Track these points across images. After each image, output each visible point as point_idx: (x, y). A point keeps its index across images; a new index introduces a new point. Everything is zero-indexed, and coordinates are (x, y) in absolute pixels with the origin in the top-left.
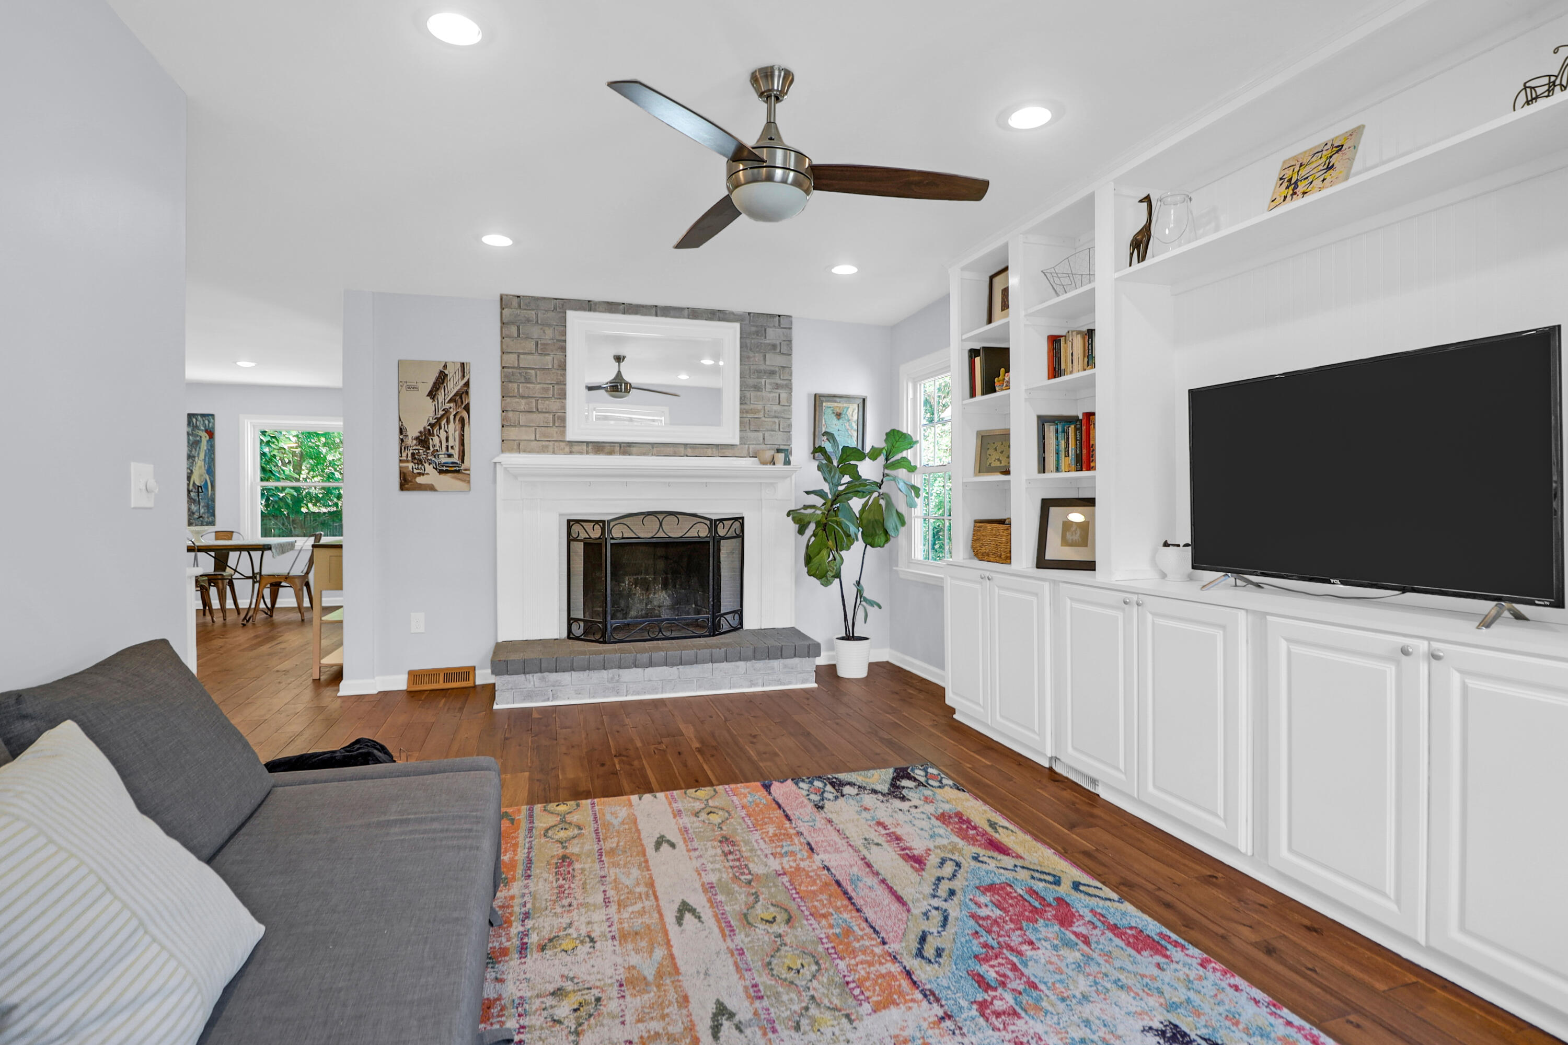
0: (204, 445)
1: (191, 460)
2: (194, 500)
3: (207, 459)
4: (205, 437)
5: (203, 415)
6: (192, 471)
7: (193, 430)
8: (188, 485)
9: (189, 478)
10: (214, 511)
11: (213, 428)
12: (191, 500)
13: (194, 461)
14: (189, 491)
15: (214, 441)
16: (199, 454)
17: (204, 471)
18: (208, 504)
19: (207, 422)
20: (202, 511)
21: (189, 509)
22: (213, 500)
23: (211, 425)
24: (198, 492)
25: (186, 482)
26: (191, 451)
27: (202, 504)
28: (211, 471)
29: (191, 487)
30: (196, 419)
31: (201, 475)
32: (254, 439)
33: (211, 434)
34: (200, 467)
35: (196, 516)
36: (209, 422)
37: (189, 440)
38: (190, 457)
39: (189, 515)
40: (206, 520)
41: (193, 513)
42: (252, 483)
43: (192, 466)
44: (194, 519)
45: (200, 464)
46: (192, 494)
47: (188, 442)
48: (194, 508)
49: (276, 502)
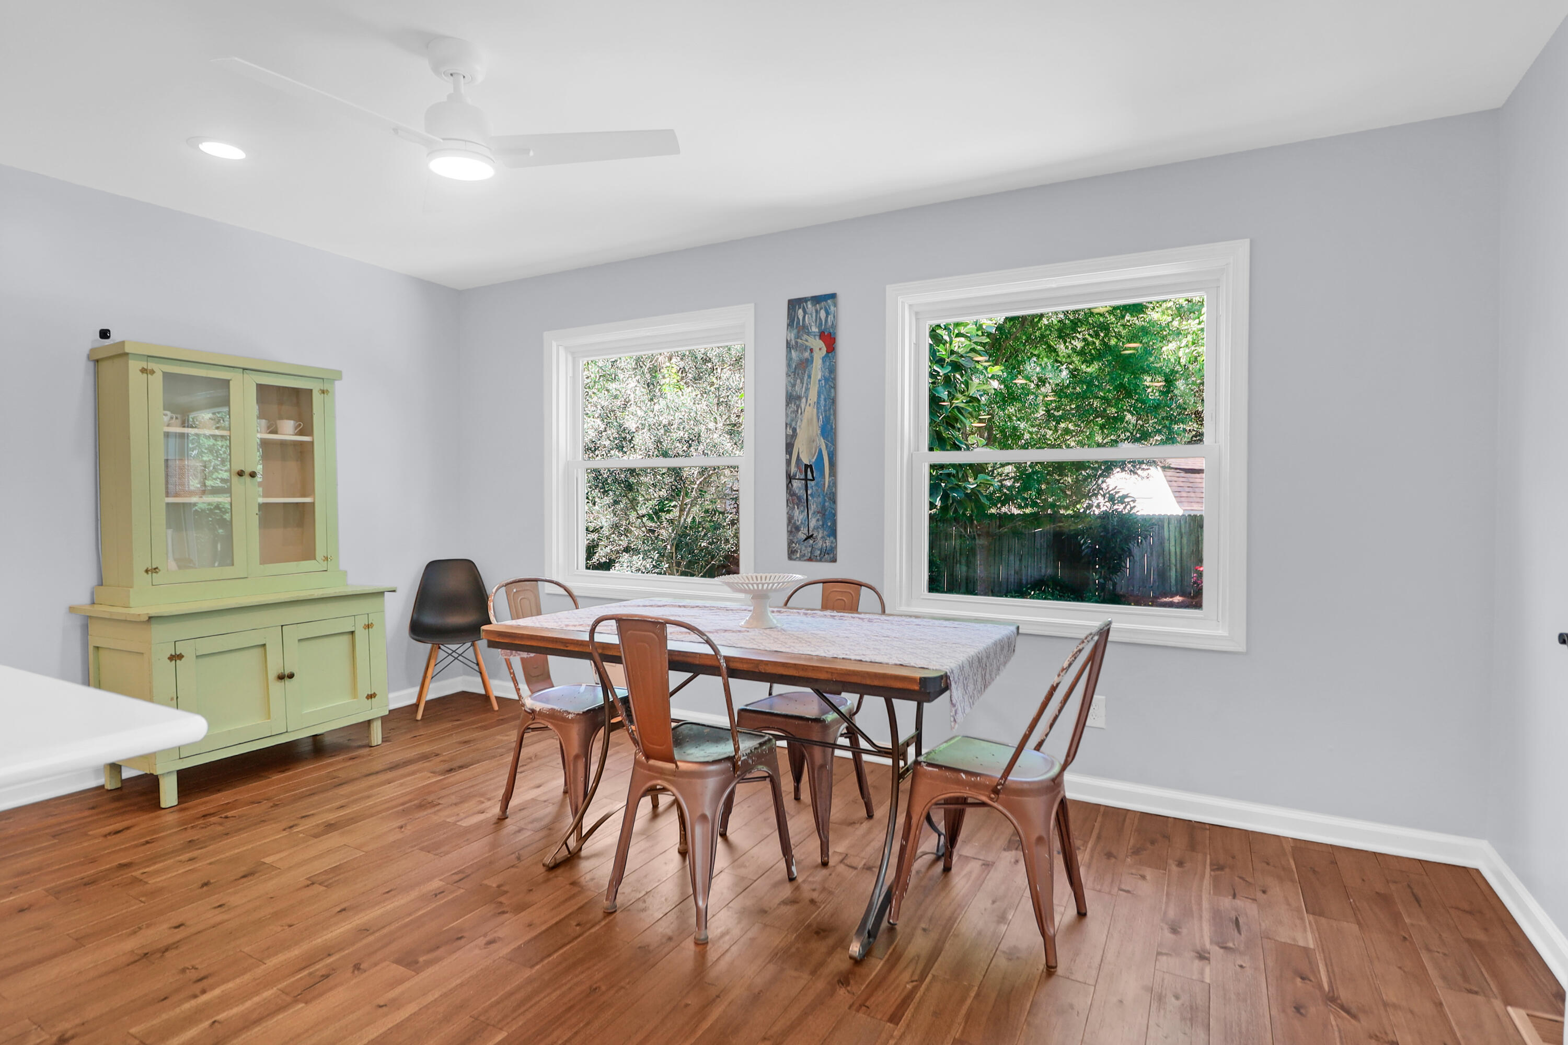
0: (817, 370)
1: (793, 407)
2: (799, 498)
3: (822, 402)
4: (818, 345)
5: (817, 300)
6: (794, 430)
7: (798, 337)
8: (788, 462)
9: (789, 447)
10: (834, 523)
11: (834, 326)
12: (793, 499)
13: (798, 406)
14: (790, 478)
15: (834, 357)
16: (807, 389)
17: (816, 430)
18: (823, 506)
19: (823, 314)
20: (813, 523)
21: (790, 519)
22: (833, 499)
23: (830, 318)
24: (806, 479)
25: (783, 456)
26: (794, 386)
27: (813, 508)
28: (829, 431)
29: (793, 469)
30: (805, 312)
31: (811, 441)
32: (917, 345)
33: (829, 340)
34: (810, 422)
35: (802, 535)
36: (827, 313)
37: (789, 359)
38: (792, 399)
39: (790, 532)
40: (820, 543)
41: (798, 529)
42: (911, 456)
43: (794, 419)
44: (798, 542)
45: (810, 412)
46: (796, 484)
47: (789, 365)
48: (799, 516)
49: (960, 502)
